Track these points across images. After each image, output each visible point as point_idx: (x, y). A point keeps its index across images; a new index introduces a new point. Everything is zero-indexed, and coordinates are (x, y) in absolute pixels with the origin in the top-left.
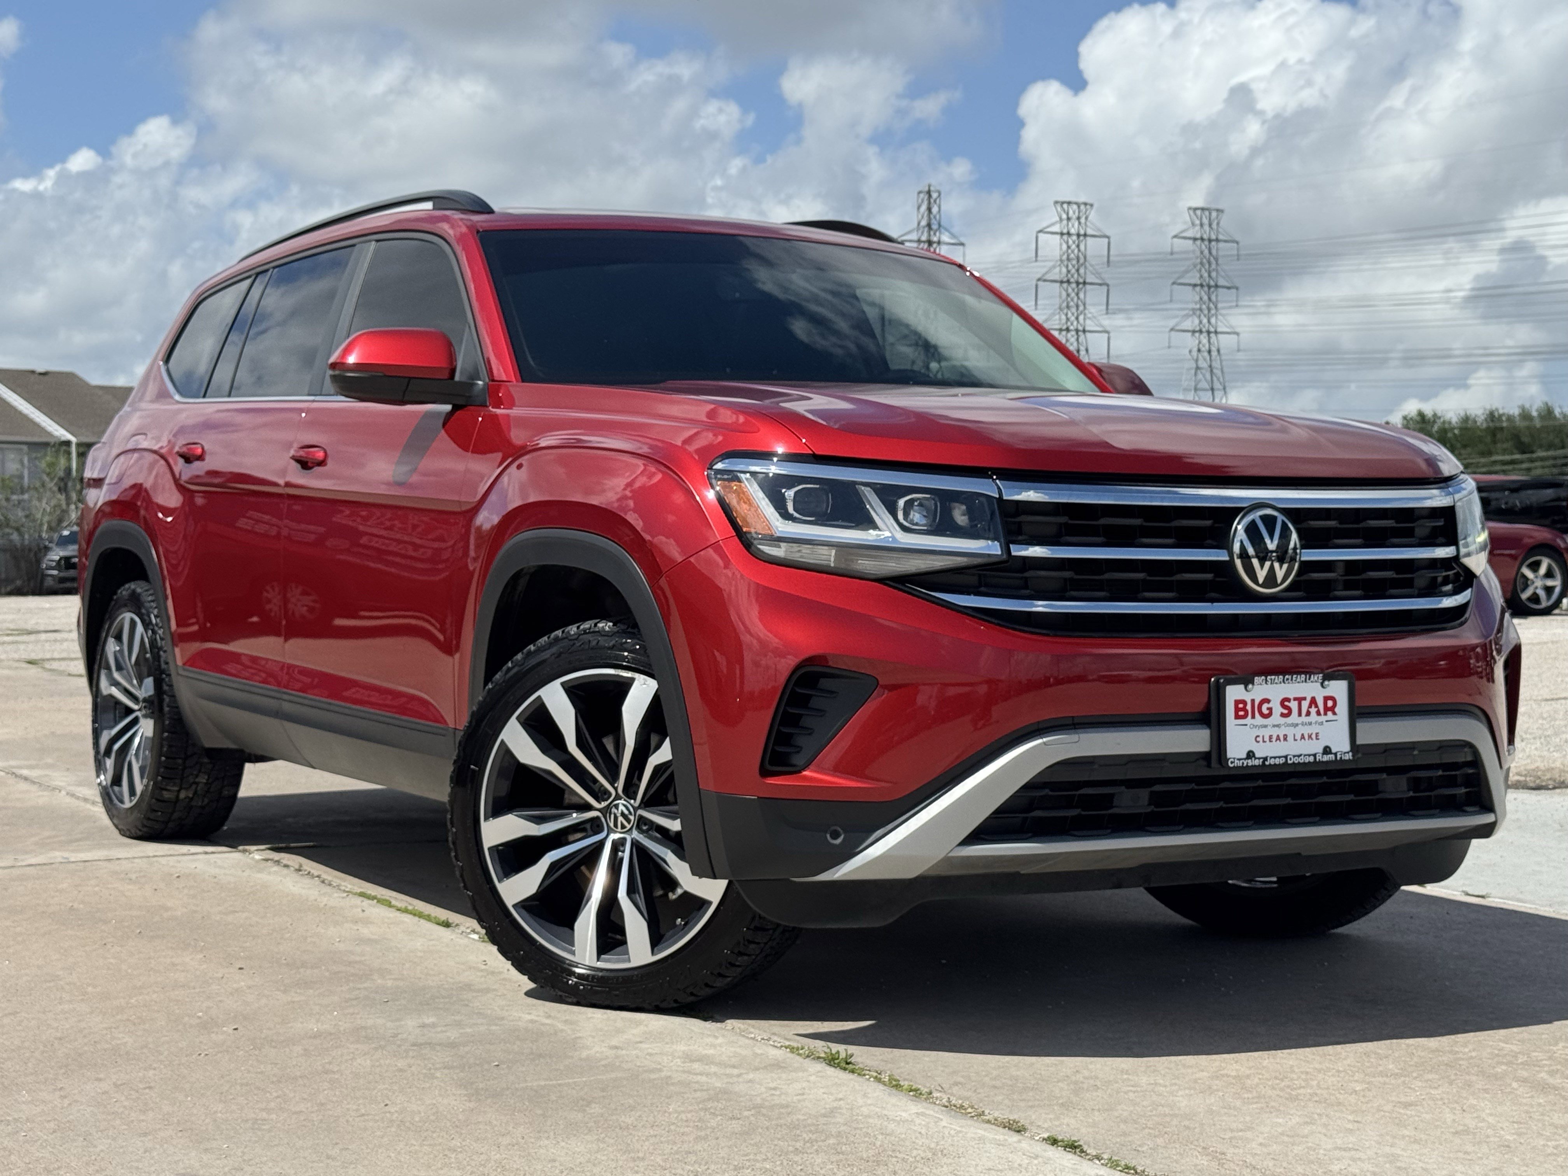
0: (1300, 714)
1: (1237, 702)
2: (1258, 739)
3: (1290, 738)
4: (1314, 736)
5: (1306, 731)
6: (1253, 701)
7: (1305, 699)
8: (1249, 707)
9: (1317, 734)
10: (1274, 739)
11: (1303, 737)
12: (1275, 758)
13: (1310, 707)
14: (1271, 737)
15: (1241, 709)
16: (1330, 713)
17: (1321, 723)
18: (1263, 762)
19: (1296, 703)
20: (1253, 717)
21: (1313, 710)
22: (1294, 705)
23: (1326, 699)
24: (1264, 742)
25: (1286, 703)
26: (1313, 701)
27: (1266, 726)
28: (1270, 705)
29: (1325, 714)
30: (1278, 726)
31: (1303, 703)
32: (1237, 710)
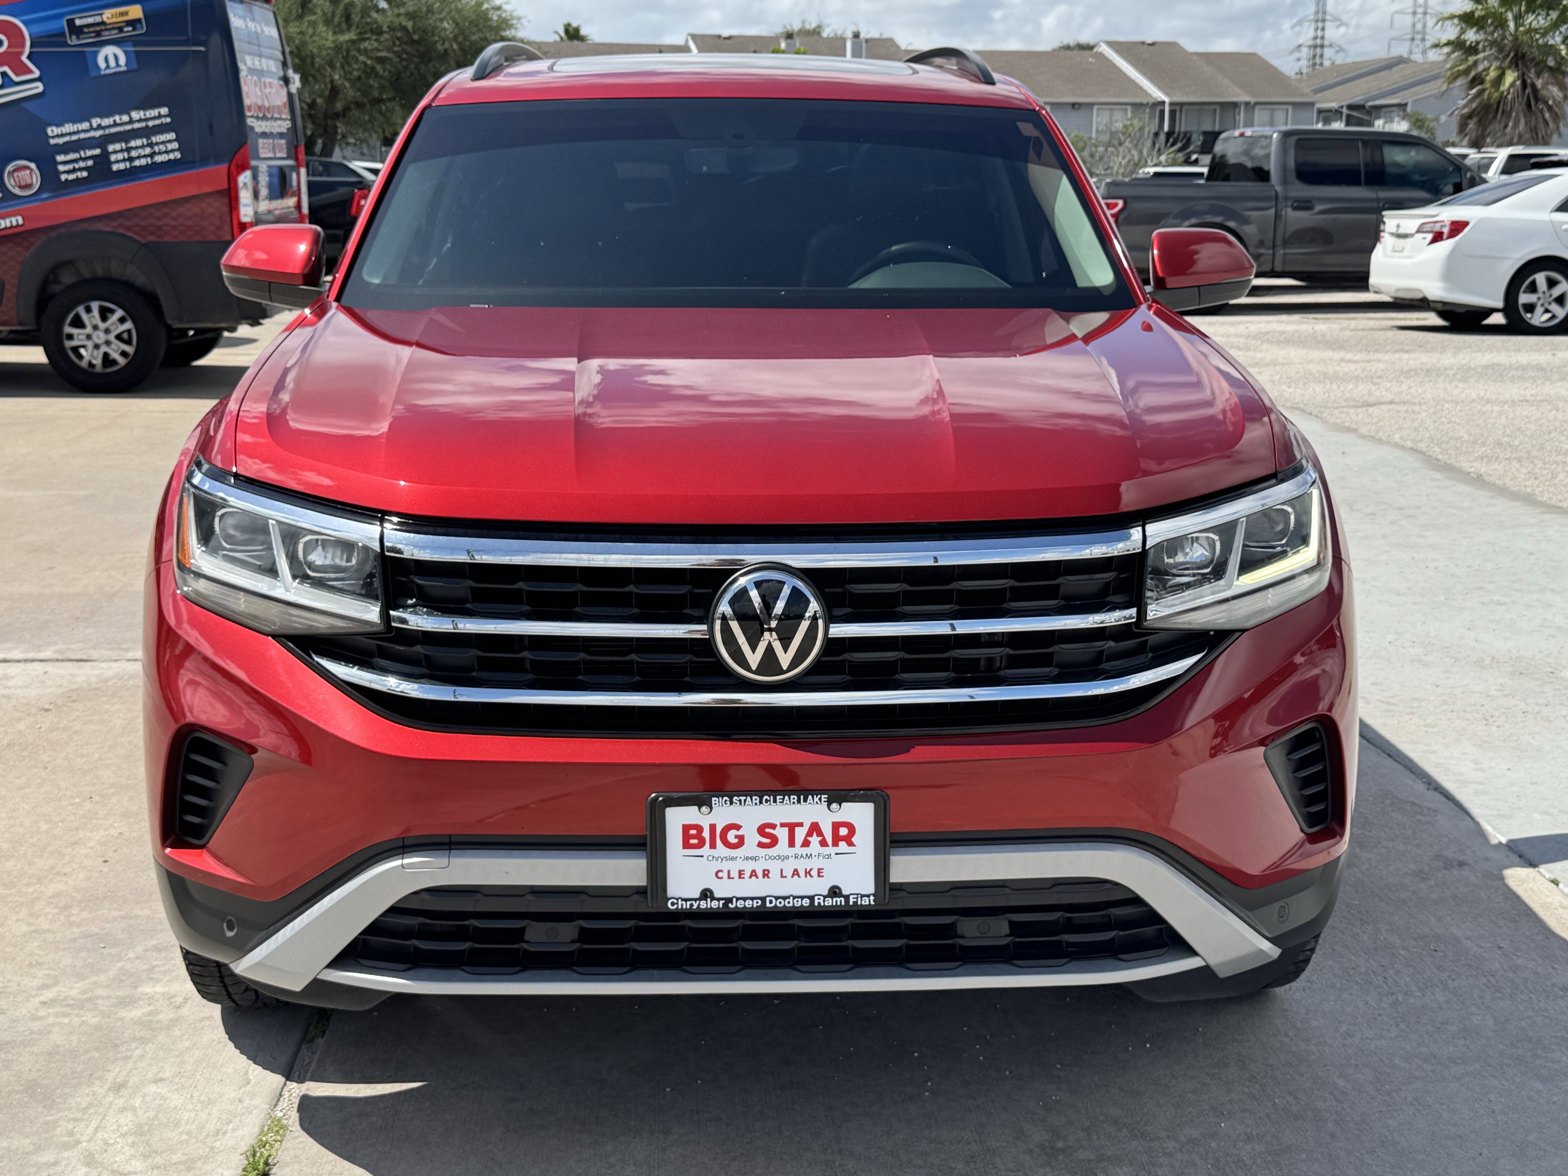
0: (792, 843)
1: (686, 828)
2: (720, 875)
3: (774, 874)
4: (814, 873)
5: (801, 866)
6: (713, 827)
7: (801, 825)
8: (706, 834)
9: (819, 871)
10: (747, 874)
11: (796, 873)
12: (745, 899)
13: (809, 834)
14: (741, 874)
15: (693, 837)
16: (843, 844)
17: (829, 856)
18: (725, 905)
19: (786, 829)
20: (713, 846)
21: (815, 840)
22: (782, 834)
23: (836, 826)
24: (729, 877)
25: (768, 830)
26: (815, 828)
27: (733, 859)
28: (740, 833)
29: (835, 844)
30: (755, 859)
31: (797, 829)
32: (686, 837)
